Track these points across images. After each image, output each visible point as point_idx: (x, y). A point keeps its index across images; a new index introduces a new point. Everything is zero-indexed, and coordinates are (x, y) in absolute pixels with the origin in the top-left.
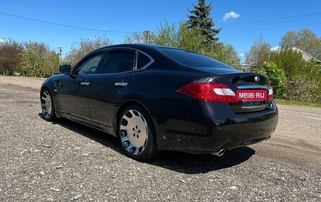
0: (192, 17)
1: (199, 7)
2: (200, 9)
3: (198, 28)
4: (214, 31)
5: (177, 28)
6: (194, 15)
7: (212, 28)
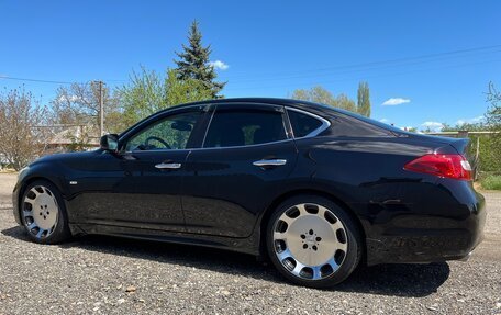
0: (182, 64)
1: (192, 49)
2: (194, 53)
3: (192, 78)
4: (216, 85)
5: (162, 78)
6: (184, 60)
7: (214, 81)
